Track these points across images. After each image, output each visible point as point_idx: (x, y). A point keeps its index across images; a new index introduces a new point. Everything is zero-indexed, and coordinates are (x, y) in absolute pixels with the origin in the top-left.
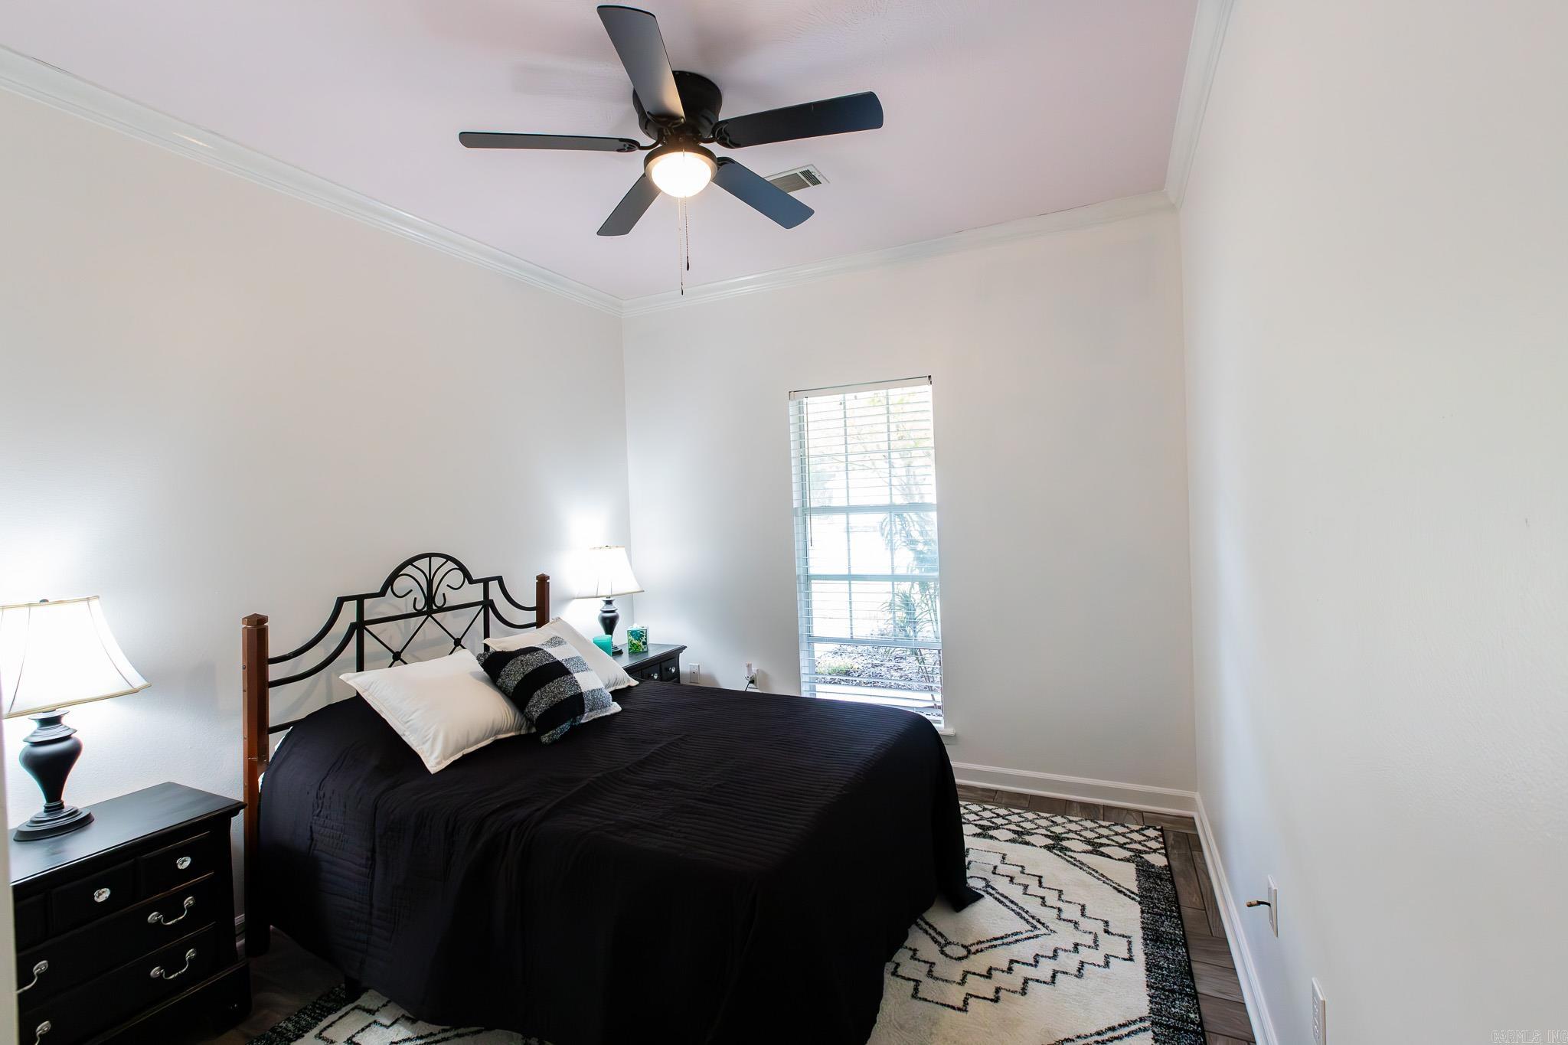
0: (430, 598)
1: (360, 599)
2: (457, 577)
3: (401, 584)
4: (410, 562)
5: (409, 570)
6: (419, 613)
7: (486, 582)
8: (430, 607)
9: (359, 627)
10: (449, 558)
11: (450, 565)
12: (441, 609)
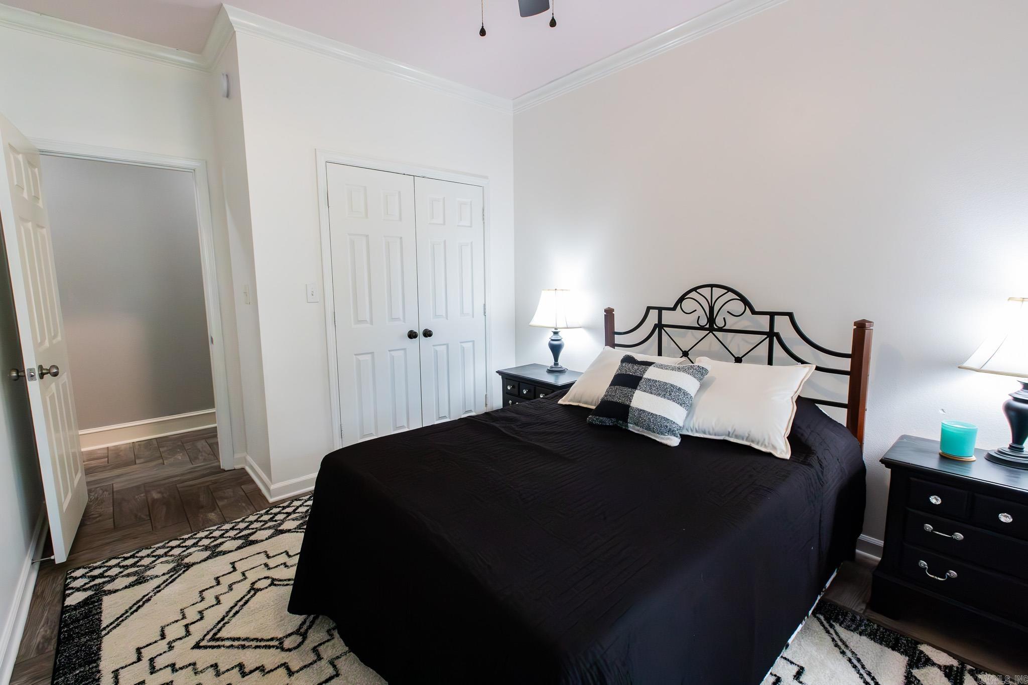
0: (711, 319)
1: (660, 310)
2: (738, 306)
3: (687, 304)
4: (695, 289)
5: (693, 295)
6: (702, 328)
7: (772, 315)
8: (711, 325)
9: (660, 326)
10: (729, 290)
11: (731, 295)
12: (721, 329)
